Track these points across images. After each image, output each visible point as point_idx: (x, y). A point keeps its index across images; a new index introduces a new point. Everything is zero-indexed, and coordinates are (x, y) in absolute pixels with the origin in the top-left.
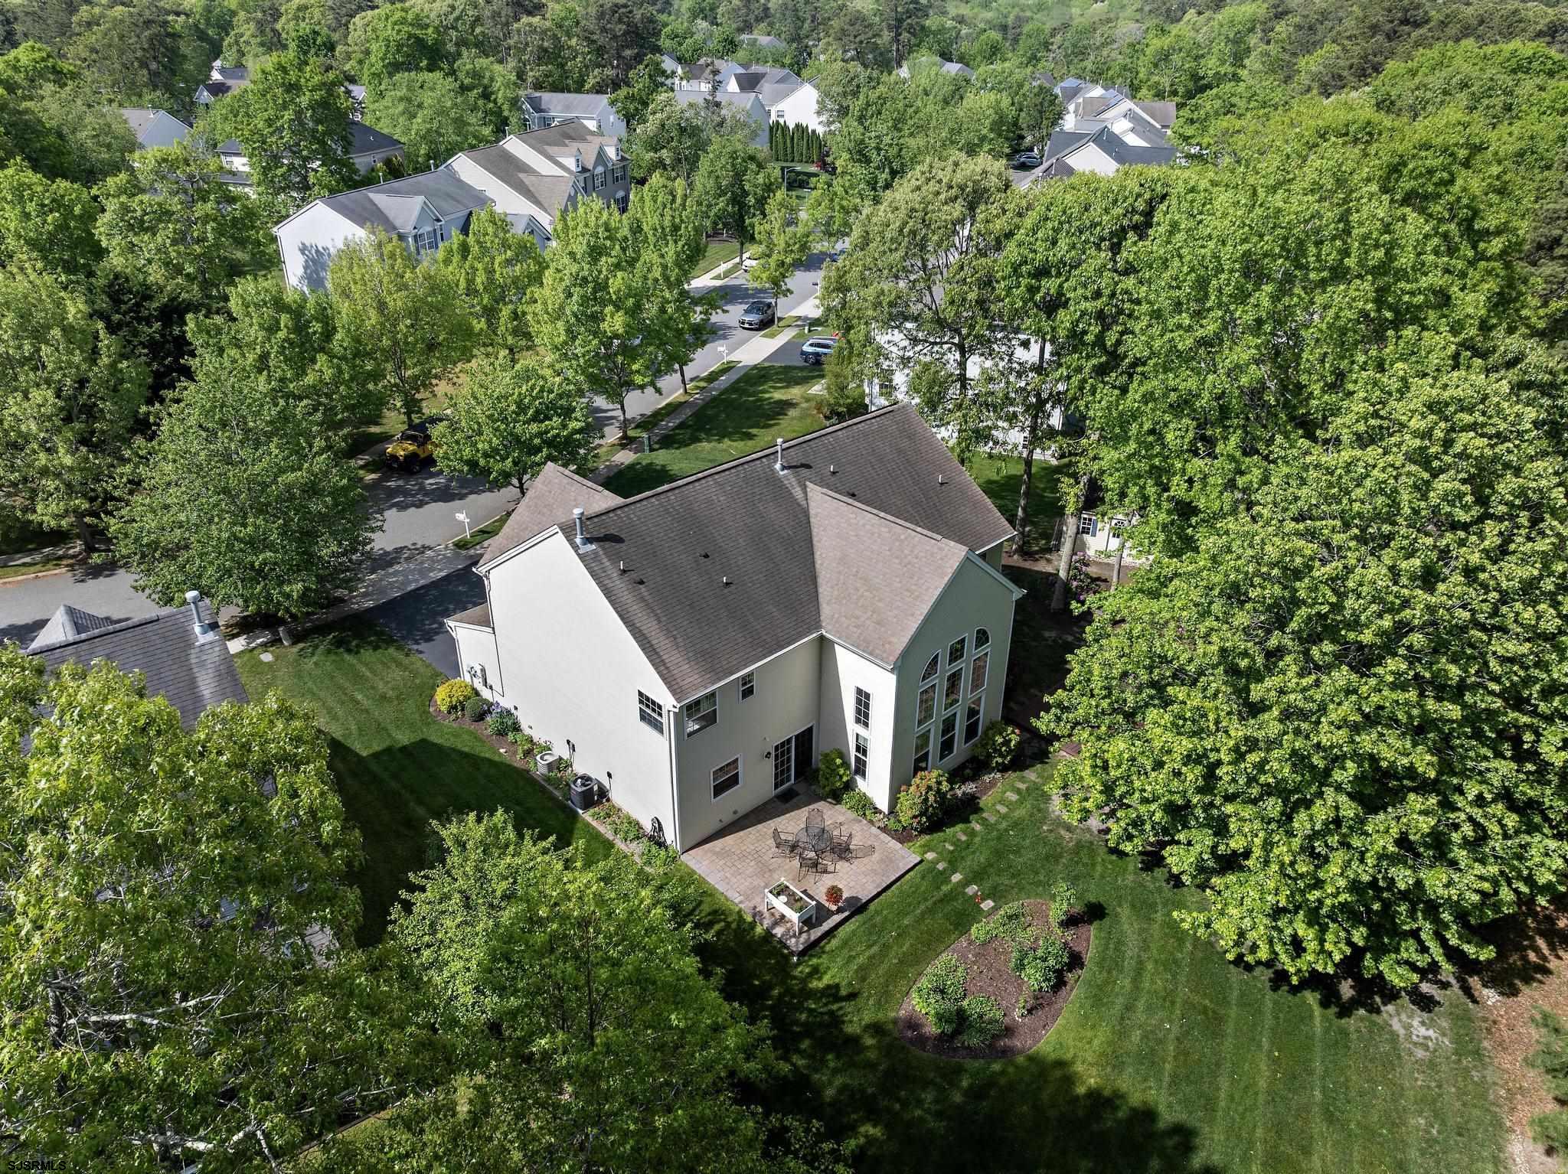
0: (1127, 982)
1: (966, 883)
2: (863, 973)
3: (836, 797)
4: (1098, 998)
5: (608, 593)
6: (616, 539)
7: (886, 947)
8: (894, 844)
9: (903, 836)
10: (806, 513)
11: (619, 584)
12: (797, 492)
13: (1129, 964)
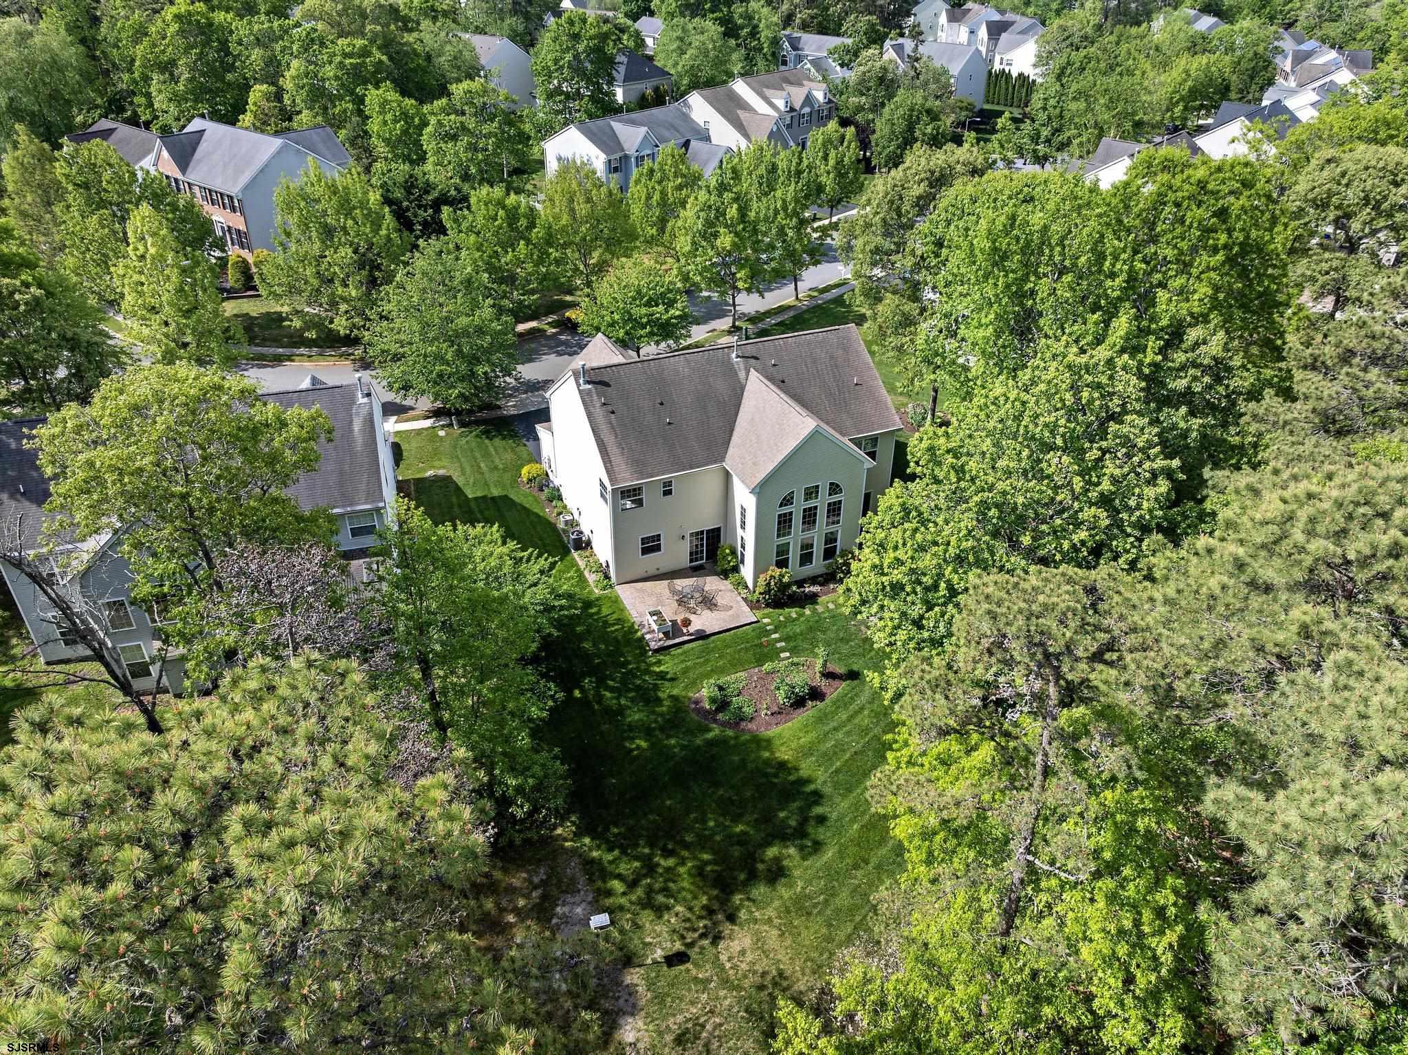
0: (844, 717)
1: (780, 640)
2: (685, 671)
3: (725, 574)
4: (821, 719)
5: (589, 415)
6: (607, 385)
7: (707, 661)
8: (746, 609)
9: (754, 606)
10: (743, 389)
11: (599, 412)
12: (742, 375)
13: (852, 708)
